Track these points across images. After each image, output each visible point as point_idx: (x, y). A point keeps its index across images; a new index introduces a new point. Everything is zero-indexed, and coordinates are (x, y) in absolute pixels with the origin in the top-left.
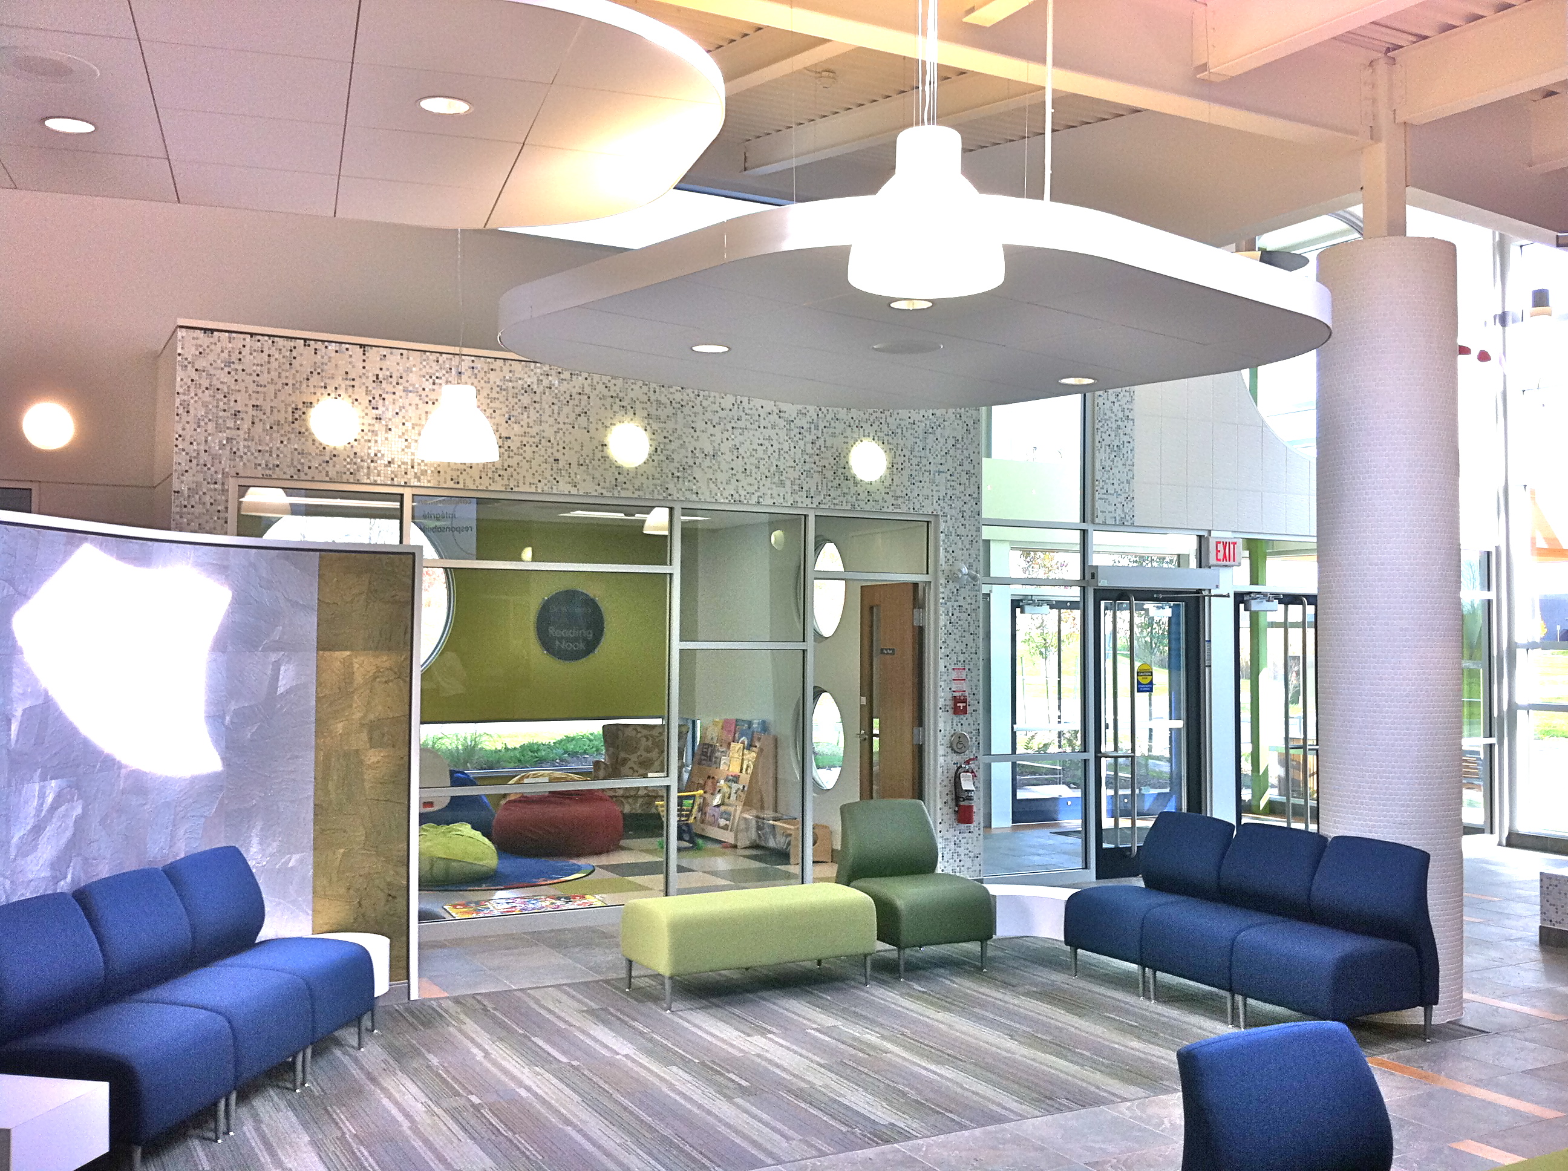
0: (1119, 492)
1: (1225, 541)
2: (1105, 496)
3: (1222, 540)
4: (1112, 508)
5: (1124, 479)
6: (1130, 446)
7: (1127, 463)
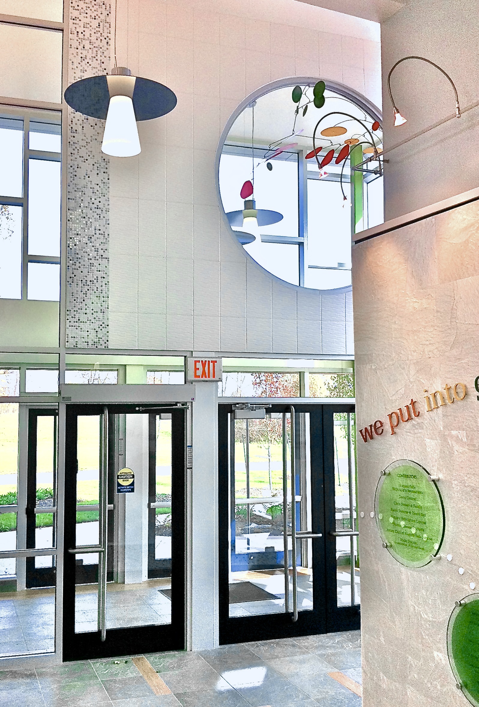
0: (93, 321)
1: (204, 360)
2: (77, 324)
3: (200, 359)
4: (85, 334)
5: (97, 309)
6: (105, 281)
7: (101, 295)
